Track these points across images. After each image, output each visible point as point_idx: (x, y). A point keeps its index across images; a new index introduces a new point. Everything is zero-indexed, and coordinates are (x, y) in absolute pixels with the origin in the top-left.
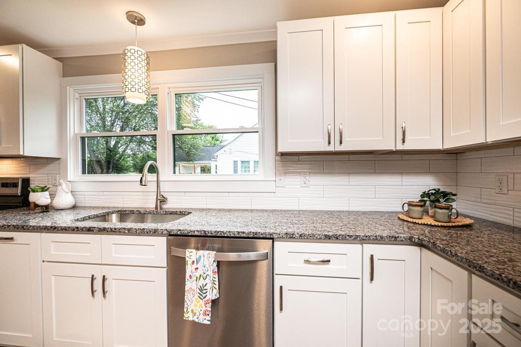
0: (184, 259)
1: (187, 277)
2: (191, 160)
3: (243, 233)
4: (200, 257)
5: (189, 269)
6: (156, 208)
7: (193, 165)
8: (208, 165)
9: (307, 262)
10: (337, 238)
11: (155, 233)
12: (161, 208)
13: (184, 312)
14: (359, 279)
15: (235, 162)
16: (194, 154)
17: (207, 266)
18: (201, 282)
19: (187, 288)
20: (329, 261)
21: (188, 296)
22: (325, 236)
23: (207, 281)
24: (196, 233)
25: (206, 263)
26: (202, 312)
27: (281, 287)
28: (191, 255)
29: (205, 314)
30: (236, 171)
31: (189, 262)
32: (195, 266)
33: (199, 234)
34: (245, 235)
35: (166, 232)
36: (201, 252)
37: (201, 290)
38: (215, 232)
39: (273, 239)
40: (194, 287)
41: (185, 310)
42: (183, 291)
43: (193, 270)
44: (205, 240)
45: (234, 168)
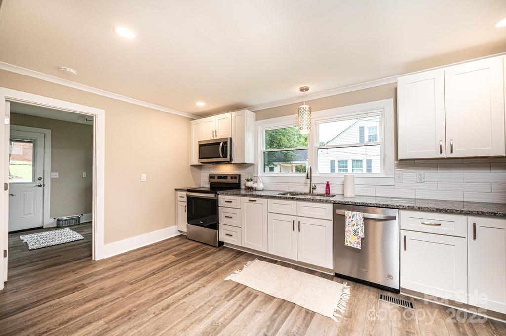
0: (345, 215)
1: (347, 224)
2: (289, 161)
3: (380, 204)
4: (354, 215)
5: (348, 221)
6: (310, 192)
7: (291, 165)
8: (303, 165)
9: (423, 223)
10: (446, 211)
11: (326, 202)
12: (313, 193)
13: (345, 241)
14: (465, 238)
15: (332, 162)
16: (291, 156)
17: (359, 219)
18: (355, 227)
19: (346, 230)
20: (440, 224)
21: (347, 234)
22: (437, 209)
23: (359, 227)
24: (350, 203)
25: (358, 218)
26: (356, 243)
27: (405, 237)
28: (348, 214)
29: (358, 243)
30: (332, 170)
31: (348, 217)
32: (351, 219)
33: (352, 204)
34: (380, 206)
35: (332, 202)
36: (354, 212)
37: (355, 231)
38: (362, 203)
39: (399, 209)
40: (351, 230)
41: (346, 241)
42: (344, 232)
43: (350, 221)
44: (355, 206)
45: (331, 167)
